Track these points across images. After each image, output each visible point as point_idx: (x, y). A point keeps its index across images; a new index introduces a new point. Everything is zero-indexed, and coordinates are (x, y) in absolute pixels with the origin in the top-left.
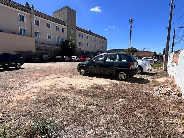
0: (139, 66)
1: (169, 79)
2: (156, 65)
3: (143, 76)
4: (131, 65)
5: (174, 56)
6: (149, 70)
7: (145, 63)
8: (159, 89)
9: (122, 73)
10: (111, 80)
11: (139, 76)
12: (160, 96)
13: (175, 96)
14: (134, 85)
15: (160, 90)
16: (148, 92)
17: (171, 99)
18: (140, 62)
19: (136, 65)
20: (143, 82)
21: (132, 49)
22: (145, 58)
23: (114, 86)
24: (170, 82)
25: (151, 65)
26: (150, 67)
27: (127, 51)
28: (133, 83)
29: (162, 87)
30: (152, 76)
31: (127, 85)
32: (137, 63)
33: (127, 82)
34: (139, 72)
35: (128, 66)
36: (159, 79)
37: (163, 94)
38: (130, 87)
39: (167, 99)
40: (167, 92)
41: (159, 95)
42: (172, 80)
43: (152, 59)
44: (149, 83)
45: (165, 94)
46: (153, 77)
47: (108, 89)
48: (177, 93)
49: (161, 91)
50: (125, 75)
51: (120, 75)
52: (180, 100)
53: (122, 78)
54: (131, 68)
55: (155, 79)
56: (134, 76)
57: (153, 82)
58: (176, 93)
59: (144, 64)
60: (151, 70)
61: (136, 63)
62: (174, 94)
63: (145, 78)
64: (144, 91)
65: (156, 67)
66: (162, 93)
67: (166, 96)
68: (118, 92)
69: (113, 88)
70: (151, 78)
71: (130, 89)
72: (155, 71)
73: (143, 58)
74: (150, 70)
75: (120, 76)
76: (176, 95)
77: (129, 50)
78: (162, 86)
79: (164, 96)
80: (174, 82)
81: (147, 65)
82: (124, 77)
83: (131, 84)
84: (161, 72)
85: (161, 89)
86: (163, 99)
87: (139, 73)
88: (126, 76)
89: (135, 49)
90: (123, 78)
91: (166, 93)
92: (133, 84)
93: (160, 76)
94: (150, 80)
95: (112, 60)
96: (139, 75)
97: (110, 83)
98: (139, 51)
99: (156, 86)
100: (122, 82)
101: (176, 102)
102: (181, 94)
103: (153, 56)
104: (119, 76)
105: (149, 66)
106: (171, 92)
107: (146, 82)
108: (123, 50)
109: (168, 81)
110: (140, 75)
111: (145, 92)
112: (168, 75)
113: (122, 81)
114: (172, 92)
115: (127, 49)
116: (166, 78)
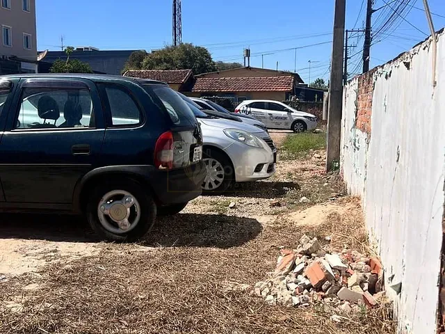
0: (214, 152)
1: (341, 210)
2: (300, 138)
3: (233, 201)
4: (163, 145)
5: (358, 98)
6: (259, 168)
7: (242, 135)
8: (294, 266)
9: (119, 198)
10: (51, 245)
11: (213, 203)
12: (296, 300)
13: (358, 289)
14: (182, 257)
15: (297, 269)
16: (245, 287)
17: (343, 307)
18: (213, 130)
19: (193, 147)
20: (231, 236)
21: (187, 53)
22: (251, 106)
23: (65, 283)
24: (345, 222)
25: (269, 142)
26: (266, 156)
27: (159, 62)
28: (179, 245)
29: (308, 254)
30: (274, 201)
31: (143, 261)
32: (197, 135)
33: (146, 244)
34: (216, 182)
35: (149, 155)
36: (302, 214)
37: (308, 287)
38: (161, 275)
39: (326, 309)
40: (328, 277)
41: (295, 294)
42: (354, 212)
43: (282, 109)
44: (259, 240)
45: (318, 288)
46: (279, 205)
47: (26, 304)
48: (368, 275)
49: (301, 272)
50: (132, 208)
51: (104, 208)
52: (377, 306)
53: (115, 225)
54: (166, 164)
55: (285, 217)
56: (189, 208)
57: (275, 229)
58: (361, 275)
59: (236, 138)
60: (270, 169)
61: (189, 137)
62: (355, 284)
63: (239, 215)
64: (228, 286)
65: (300, 149)
66: (307, 282)
67: (323, 297)
68: (84, 313)
69: (61, 291)
70: (268, 209)
71: (156, 284)
72: (290, 174)
73: (242, 106)
74: (265, 167)
75: (107, 217)
76: (361, 283)
77: (169, 61)
78: (307, 247)
79: (316, 296)
80: (359, 223)
81: (252, 142)
82: (131, 219)
83: (166, 257)
84: (315, 177)
85: (302, 266)
86: (309, 316)
87: (215, 186)
88: (138, 210)
89: (204, 53)
90: (126, 225)
91: (322, 282)
92: (178, 251)
93: (308, 195)
94: (263, 220)
95: (56, 117)
96: (214, 199)
97: (43, 263)
98: (221, 63)
99: (283, 252)
100: (119, 251)
101: (361, 319)
102: (380, 277)
103: (288, 94)
104: (101, 217)
105: (260, 147)
106: (343, 273)
107: (242, 235)
108: (136, 57)
109: (339, 219)
110: (221, 199)
111: (229, 294)
112: (340, 192)
113: (118, 242)
114: (348, 275)
115: (159, 53)
116: (330, 207)
